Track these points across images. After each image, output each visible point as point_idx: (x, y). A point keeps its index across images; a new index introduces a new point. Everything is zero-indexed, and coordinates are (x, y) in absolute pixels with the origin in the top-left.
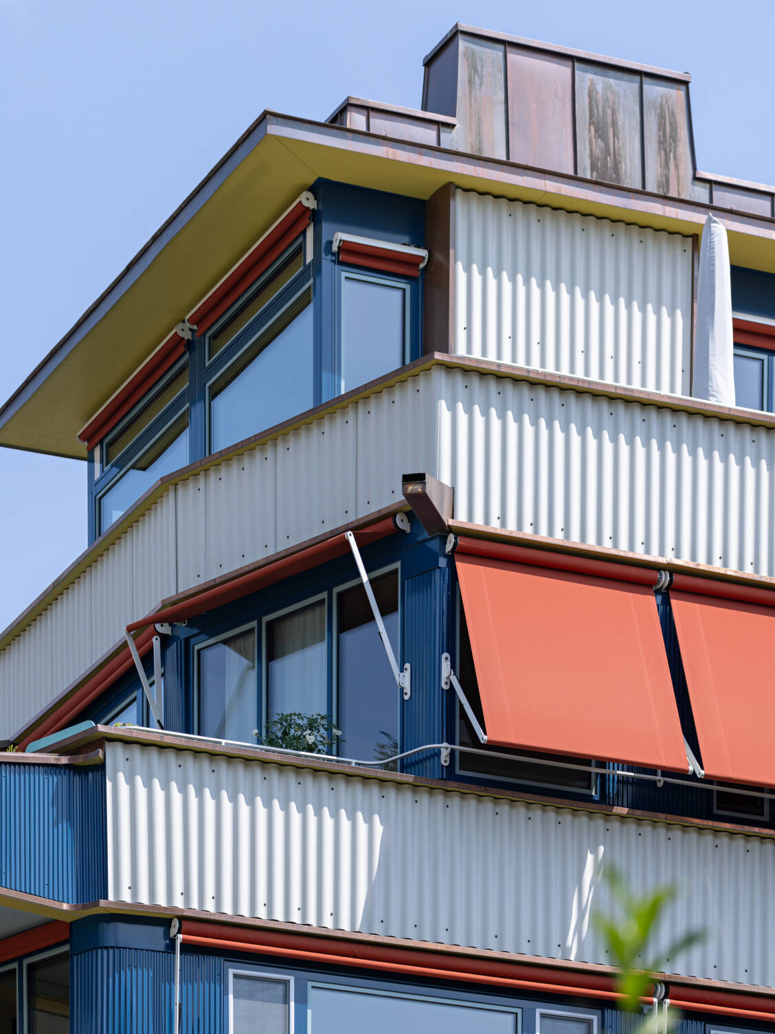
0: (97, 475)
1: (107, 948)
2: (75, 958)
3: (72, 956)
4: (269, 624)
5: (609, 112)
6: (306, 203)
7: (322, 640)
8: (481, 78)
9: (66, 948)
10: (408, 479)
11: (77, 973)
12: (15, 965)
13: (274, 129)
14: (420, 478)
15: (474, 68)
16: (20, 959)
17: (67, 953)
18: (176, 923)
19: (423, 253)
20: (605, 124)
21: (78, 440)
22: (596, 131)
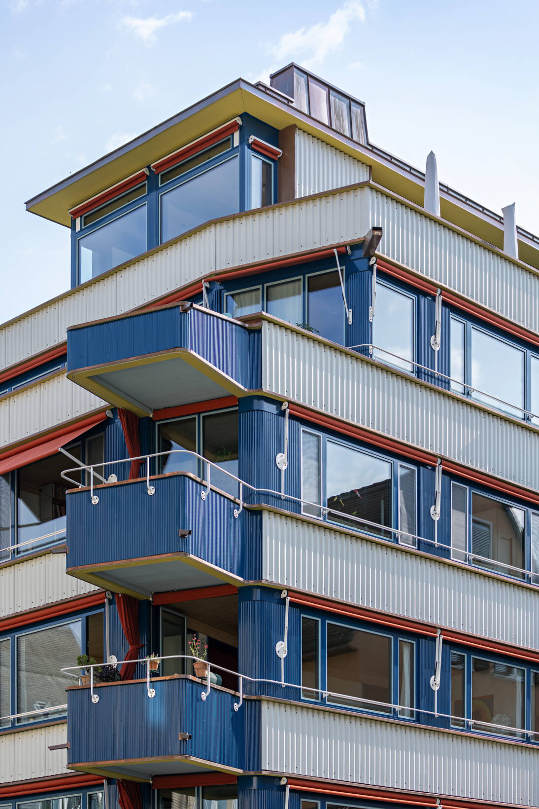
0: (78, 229)
1: (254, 410)
2: (242, 414)
3: (240, 414)
4: (267, 287)
5: (340, 111)
6: (238, 122)
7: (299, 294)
8: (300, 86)
9: (237, 408)
10: (374, 229)
11: (243, 421)
12: (196, 416)
13: (243, 86)
14: (380, 229)
15: (298, 81)
16: (199, 414)
17: (237, 410)
18: (286, 403)
19: (281, 151)
20: (339, 115)
21: (69, 214)
22: (337, 117)
